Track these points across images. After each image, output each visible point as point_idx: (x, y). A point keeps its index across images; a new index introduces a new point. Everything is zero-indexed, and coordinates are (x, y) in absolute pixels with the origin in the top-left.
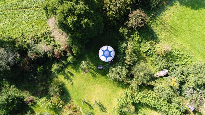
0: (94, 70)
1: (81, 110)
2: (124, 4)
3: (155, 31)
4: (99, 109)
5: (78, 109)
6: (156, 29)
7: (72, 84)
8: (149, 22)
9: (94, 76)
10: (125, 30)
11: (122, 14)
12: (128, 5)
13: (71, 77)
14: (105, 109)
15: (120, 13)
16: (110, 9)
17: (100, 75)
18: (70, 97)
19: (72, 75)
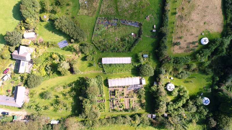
0: (203, 91)
1: (192, 73)
2: (222, 123)
3: (198, 125)
4: (187, 81)
5: (193, 72)
6: (199, 126)
7: (204, 78)
8: (204, 126)
9: (200, 89)
10: (210, 116)
11: (218, 119)
12: (220, 124)
13: (207, 80)
14: (185, 83)
15: (219, 119)
16: (224, 117)
17: (199, 91)
18: (200, 73)
19: (207, 81)
